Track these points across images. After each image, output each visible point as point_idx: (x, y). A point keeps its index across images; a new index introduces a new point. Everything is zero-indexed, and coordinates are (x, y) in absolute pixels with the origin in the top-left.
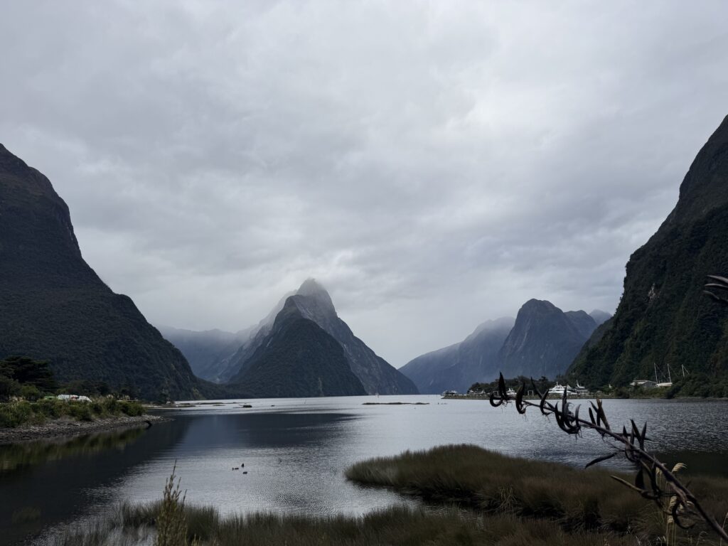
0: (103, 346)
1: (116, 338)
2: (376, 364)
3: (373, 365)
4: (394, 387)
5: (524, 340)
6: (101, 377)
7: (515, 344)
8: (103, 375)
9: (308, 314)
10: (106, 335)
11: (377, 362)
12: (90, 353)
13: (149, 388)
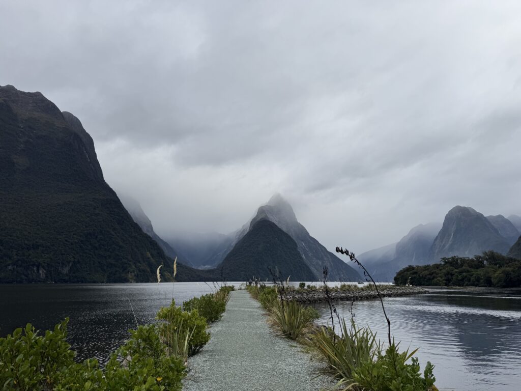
0: (81, 236)
1: (94, 230)
2: (328, 257)
3: (325, 259)
4: (342, 276)
5: (451, 239)
6: (70, 261)
7: (444, 242)
8: (72, 259)
9: (274, 219)
10: (86, 227)
11: (329, 256)
12: (66, 241)
13: (116, 271)
